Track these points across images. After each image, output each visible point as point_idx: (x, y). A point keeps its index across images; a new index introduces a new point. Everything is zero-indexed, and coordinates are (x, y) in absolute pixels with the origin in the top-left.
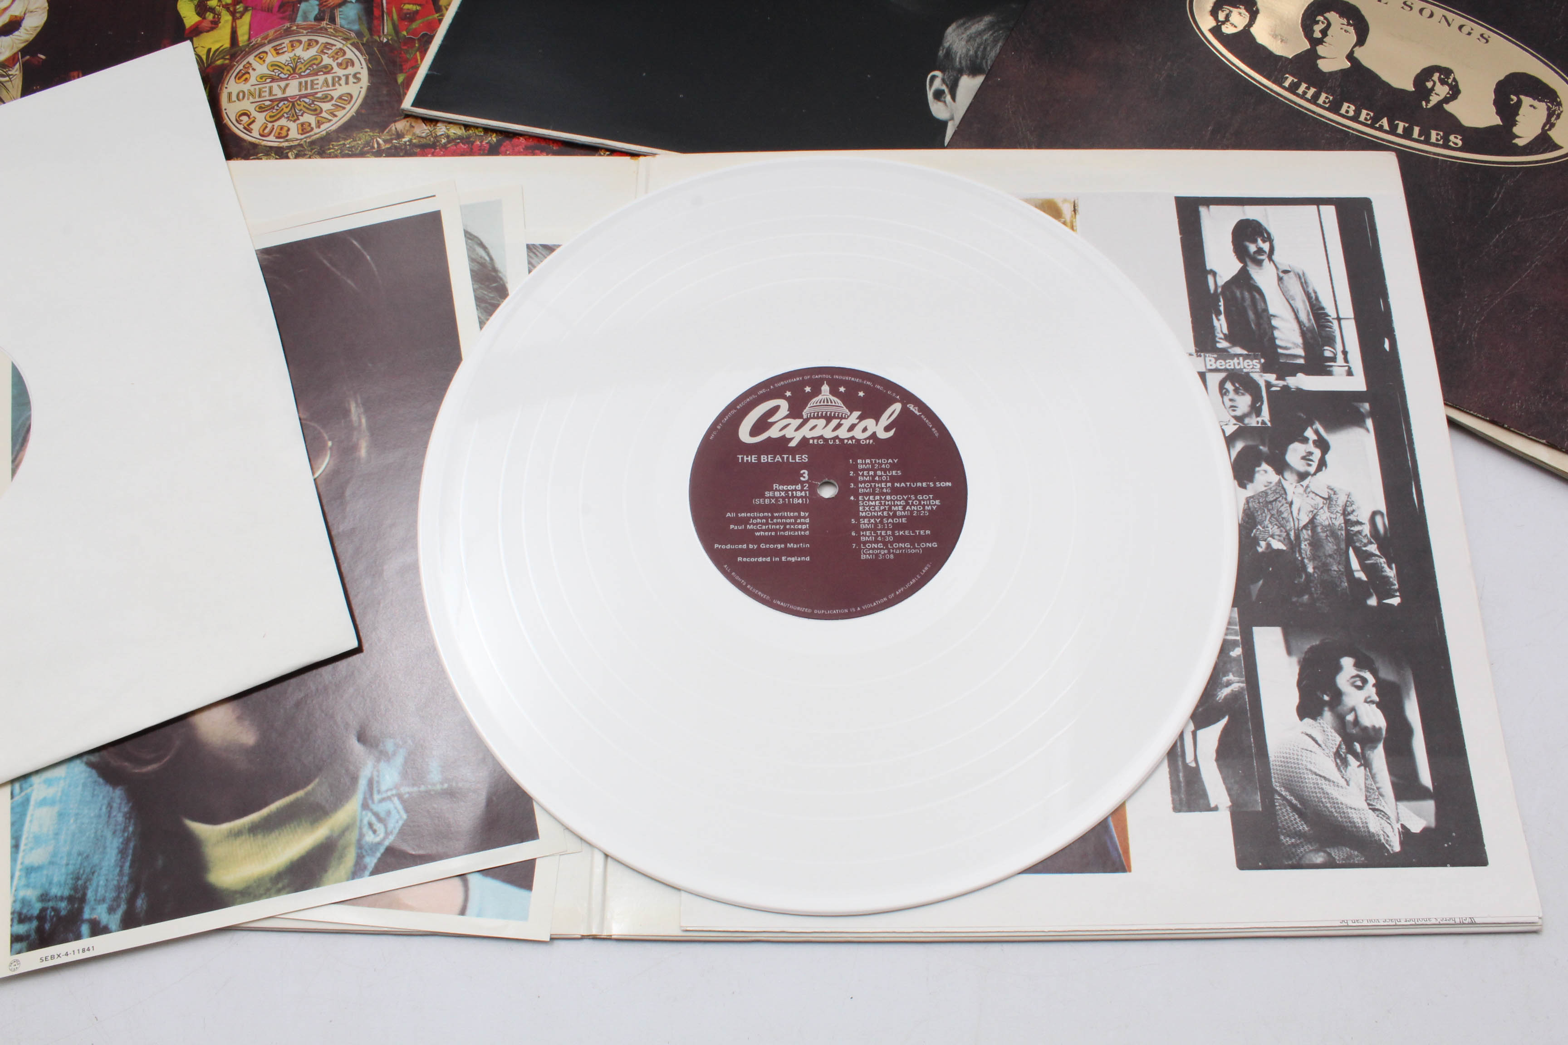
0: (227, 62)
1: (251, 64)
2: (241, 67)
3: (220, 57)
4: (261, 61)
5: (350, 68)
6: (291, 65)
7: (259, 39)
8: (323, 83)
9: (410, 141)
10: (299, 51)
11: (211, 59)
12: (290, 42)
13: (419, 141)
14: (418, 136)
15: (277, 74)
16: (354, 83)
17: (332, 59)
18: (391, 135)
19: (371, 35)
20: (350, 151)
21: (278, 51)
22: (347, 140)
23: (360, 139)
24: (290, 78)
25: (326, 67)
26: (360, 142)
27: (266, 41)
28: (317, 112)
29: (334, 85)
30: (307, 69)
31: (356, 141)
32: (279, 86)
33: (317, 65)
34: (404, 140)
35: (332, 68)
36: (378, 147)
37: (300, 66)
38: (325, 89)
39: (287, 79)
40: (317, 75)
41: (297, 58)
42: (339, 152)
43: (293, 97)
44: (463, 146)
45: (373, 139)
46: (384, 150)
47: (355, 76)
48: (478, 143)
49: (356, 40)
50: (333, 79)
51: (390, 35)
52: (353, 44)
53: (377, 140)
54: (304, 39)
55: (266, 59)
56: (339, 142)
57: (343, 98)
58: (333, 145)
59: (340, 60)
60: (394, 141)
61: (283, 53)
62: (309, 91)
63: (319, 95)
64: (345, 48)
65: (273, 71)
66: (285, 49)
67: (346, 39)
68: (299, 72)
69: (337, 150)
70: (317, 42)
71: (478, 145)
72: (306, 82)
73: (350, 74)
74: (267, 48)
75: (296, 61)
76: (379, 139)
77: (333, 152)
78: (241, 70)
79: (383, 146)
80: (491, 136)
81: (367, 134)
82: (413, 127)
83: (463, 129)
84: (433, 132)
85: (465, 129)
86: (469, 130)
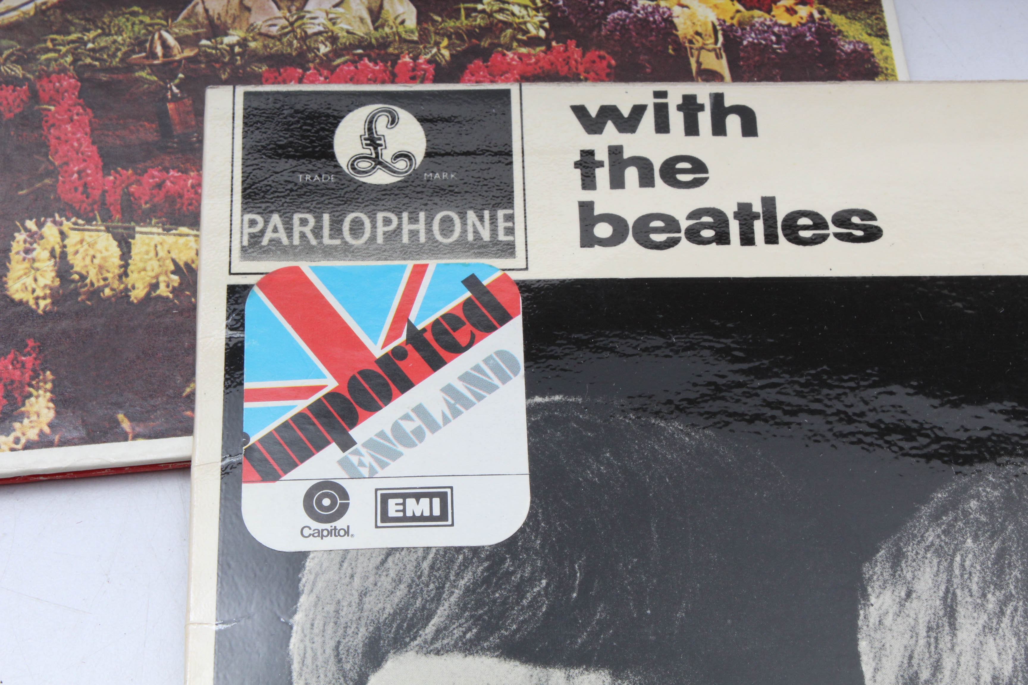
9: (243, 43)
13: (265, 47)
14: (260, 34)
18: (196, 27)
20: (96, 59)
22: (88, 31)
23: (120, 32)
26: (120, 39)
31: (109, 34)
34: (232, 39)
36: (164, 56)
42: (69, 59)
44: (371, 65)
45: (151, 33)
46: (180, 61)
48: (407, 59)
53: (161, 37)
56: (69, 34)
58: (53, 40)
60: (204, 42)
69: (65, 55)
71: (406, 64)
76: (165, 35)
77: (56, 60)
79: (175, 51)
80: (437, 44)
81: (136, 20)
82: (249, 9)
83: (368, 20)
84: (296, 25)
85: (373, 22)
86: (382, 26)
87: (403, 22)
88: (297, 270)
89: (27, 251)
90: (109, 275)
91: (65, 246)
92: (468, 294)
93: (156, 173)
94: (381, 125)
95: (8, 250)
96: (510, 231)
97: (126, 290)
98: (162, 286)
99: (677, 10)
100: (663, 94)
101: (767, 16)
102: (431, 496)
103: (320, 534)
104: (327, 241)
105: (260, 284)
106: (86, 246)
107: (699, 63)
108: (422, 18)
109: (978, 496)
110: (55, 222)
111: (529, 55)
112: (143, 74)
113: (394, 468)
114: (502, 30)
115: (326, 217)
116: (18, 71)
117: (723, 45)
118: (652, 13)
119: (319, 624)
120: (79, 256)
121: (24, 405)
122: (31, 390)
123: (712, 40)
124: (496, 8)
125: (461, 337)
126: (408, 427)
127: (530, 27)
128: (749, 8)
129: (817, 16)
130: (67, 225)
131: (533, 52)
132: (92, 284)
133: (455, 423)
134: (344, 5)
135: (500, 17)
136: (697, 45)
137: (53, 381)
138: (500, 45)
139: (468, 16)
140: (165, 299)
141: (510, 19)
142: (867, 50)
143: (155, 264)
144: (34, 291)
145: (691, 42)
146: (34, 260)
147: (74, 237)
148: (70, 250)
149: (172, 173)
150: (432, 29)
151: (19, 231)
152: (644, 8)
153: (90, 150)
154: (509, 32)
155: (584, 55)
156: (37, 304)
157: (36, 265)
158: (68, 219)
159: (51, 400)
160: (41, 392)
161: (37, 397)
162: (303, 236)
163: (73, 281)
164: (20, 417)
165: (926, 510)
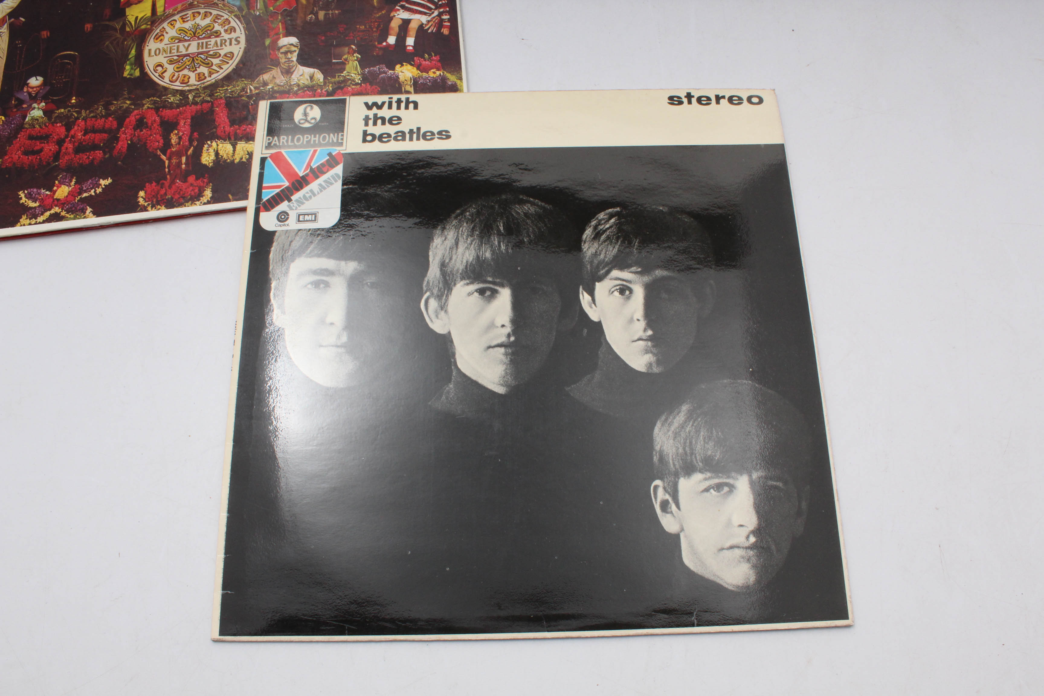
0: (149, 27)
1: (165, 29)
2: (158, 31)
3: (144, 23)
4: (172, 27)
5: (233, 33)
6: (193, 30)
7: (171, 11)
8: (214, 44)
9: (272, 88)
10: (198, 20)
11: (138, 24)
12: (193, 13)
13: (279, 89)
14: (278, 85)
15: (183, 37)
16: (235, 44)
17: (221, 26)
19: (249, 9)
20: (231, 95)
21: (184, 20)
22: (229, 86)
23: (238, 86)
24: (191, 40)
25: (216, 32)
26: (238, 88)
27: (176, 12)
28: (209, 65)
29: (221, 46)
30: (204, 33)
31: (235, 87)
32: (184, 45)
33: (210, 31)
35: (221, 33)
36: (250, 93)
37: (198, 31)
38: (215, 48)
39: (189, 40)
40: (210, 38)
41: (197, 25)
42: (223, 95)
43: (193, 54)
44: (309, 93)
45: (247, 86)
46: (254, 94)
47: (236, 40)
48: (319, 91)
49: (238, 13)
50: (221, 40)
51: (262, 10)
52: (235, 16)
53: (249, 87)
54: (202, 11)
55: (175, 26)
56: (224, 87)
57: (228, 55)
58: (219, 90)
59: (226, 28)
60: (262, 88)
61: (187, 21)
62: (204, 50)
63: (211, 53)
64: (230, 19)
65: (180, 34)
66: (189, 19)
67: (231, 12)
68: (198, 36)
70: (211, 14)
72: (202, 43)
73: (233, 38)
74: (176, 18)
75: (196, 27)
76: (251, 86)
77: (219, 95)
78: (158, 33)
79: (253, 91)
80: (328, 86)
81: (243, 82)
82: (275, 78)
83: (309, 80)
84: (288, 82)
85: (311, 80)
86: (313, 81)
87: (319, 80)
88: (280, 152)
89: (207, 150)
90: (229, 156)
91: (218, 148)
92: (328, 157)
93: (245, 126)
94: (308, 110)
95: (202, 149)
96: (342, 139)
97: (234, 160)
98: (244, 158)
99: (400, 74)
100: (391, 98)
101: (427, 74)
102: (312, 214)
103: (280, 226)
104: (290, 144)
105: (270, 157)
106: (224, 148)
107: (405, 89)
108: (325, 78)
109: (469, 211)
110: (216, 142)
111: (355, 88)
112: (243, 98)
113: (303, 207)
114: (348, 81)
115: (290, 137)
116: (209, 99)
117: (413, 83)
118: (393, 75)
119: (278, 250)
120: (222, 151)
121: (203, 193)
122: (206, 189)
123: (410, 82)
124: (347, 75)
125: (324, 169)
126: (307, 195)
127: (356, 80)
128: (422, 72)
129: (442, 74)
130: (219, 142)
131: (356, 87)
132: (224, 158)
133: (321, 194)
134: (303, 76)
135: (348, 77)
136: (405, 84)
137: (212, 186)
138: (347, 86)
139: (338, 77)
140: (245, 162)
141: (351, 78)
142: (456, 83)
143: (242, 152)
144: (208, 161)
145: (403, 83)
146: (209, 152)
147: (221, 145)
148: (219, 149)
149: (249, 126)
150: (327, 81)
151: (205, 144)
152: (391, 73)
153: (227, 121)
154: (350, 81)
155: (371, 87)
156: (209, 165)
157: (210, 154)
158: (219, 140)
159: (211, 191)
160: (208, 189)
161: (207, 190)
162: (283, 142)
163: (220, 158)
164: (202, 196)
165: (453, 215)
